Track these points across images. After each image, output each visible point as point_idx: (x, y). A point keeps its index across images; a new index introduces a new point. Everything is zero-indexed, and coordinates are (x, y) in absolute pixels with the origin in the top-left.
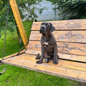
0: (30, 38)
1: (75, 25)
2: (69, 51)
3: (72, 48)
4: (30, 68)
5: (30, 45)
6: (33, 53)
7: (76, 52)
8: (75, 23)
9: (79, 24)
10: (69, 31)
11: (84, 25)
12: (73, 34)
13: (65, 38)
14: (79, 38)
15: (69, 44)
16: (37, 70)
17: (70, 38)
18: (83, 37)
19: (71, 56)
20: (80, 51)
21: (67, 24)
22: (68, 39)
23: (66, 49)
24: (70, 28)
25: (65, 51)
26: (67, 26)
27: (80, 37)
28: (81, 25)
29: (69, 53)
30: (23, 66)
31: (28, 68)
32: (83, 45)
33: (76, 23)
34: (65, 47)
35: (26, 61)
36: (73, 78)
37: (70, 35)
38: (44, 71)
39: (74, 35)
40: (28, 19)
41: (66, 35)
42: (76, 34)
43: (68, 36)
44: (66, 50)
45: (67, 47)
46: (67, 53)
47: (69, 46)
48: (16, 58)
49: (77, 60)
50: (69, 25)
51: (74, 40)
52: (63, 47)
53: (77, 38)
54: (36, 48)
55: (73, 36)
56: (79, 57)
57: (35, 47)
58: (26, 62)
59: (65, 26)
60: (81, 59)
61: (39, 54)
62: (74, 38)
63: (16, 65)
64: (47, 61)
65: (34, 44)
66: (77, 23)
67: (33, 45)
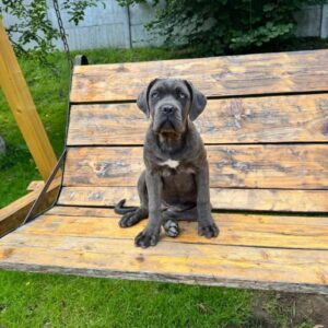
0: (70, 135)
1: (251, 76)
2: (242, 176)
3: (249, 165)
4: (121, 273)
5: (74, 167)
6: (94, 198)
7: (266, 177)
8: (251, 70)
9: (267, 73)
10: (233, 99)
11: (283, 74)
12: (248, 112)
13: (219, 129)
14: (273, 126)
15: (237, 152)
16: (158, 275)
17: (238, 129)
18: (287, 121)
19: (251, 195)
20: (281, 174)
21: (221, 75)
22: (230, 132)
23: (228, 170)
24: (234, 88)
25: (228, 179)
26: (223, 79)
27: (277, 121)
28: (275, 74)
29: (241, 185)
30: (86, 270)
31: (115, 273)
32: (290, 152)
33: (256, 69)
34: (226, 164)
35: (85, 241)
36: (307, 285)
37: (238, 117)
38: (188, 278)
39: (253, 116)
40: (19, 47)
41: (222, 115)
42: (259, 109)
43: (229, 119)
44: (231, 176)
45: (233, 164)
46: (234, 184)
47: (237, 157)
48: (32, 234)
49: (276, 209)
50: (228, 77)
51: (254, 135)
52: (218, 164)
53: (265, 124)
54: (107, 176)
55: (248, 119)
56: (282, 195)
57: (100, 176)
58: (88, 248)
59: (214, 81)
60: (287, 201)
61: (123, 202)
62: (251, 126)
63: (50, 270)
64: (173, 230)
65: (91, 164)
66: (260, 69)
67: (87, 165)
